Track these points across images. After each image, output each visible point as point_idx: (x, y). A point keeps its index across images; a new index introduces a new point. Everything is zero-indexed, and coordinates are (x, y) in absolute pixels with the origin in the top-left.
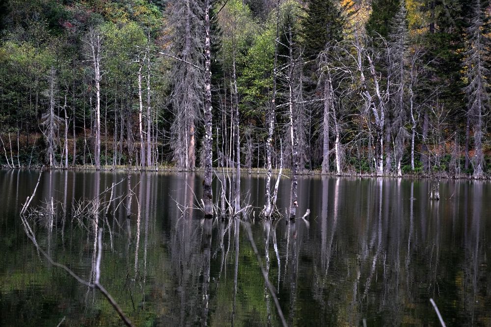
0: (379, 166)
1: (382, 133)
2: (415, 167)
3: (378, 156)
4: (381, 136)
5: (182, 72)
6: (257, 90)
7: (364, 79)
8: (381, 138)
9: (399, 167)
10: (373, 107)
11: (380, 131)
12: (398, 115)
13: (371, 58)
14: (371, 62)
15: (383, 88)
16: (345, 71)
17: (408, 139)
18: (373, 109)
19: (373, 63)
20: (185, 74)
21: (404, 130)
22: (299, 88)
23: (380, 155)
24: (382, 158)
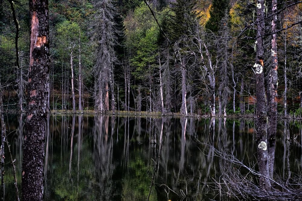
0: (213, 110)
1: (214, 91)
2: (236, 111)
3: (212, 104)
4: (213, 92)
5: (100, 53)
6: (145, 63)
7: (203, 58)
8: (213, 93)
9: (225, 111)
10: (209, 75)
11: (213, 89)
12: (224, 80)
13: (206, 46)
14: (206, 48)
15: (214, 63)
16: (192, 53)
17: (230, 94)
18: (209, 76)
19: (207, 48)
20: (102, 54)
21: (227, 89)
22: (167, 63)
23: (213, 103)
24: (214, 105)
